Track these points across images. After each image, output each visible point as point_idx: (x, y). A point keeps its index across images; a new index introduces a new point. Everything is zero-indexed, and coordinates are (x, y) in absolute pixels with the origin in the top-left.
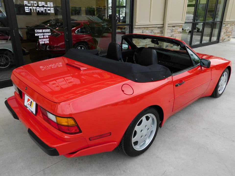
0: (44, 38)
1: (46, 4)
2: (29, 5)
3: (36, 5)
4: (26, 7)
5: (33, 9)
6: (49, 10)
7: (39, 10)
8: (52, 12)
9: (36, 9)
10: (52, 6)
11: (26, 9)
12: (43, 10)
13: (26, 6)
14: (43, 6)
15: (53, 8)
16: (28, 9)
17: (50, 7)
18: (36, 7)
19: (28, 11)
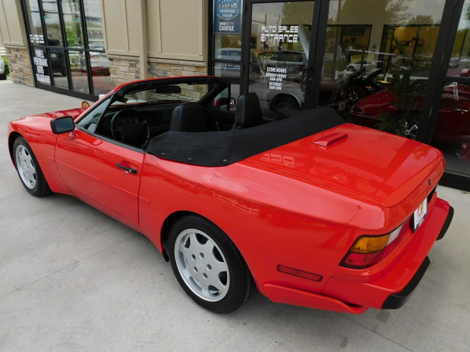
0: (275, 81)
1: (289, 29)
2: (266, 31)
3: (275, 31)
4: (262, 35)
5: (270, 37)
6: (291, 38)
7: (277, 38)
8: (294, 41)
9: (273, 37)
10: (297, 32)
11: (262, 38)
12: (282, 38)
13: (263, 32)
14: (283, 33)
15: (297, 36)
16: (264, 38)
17: (294, 34)
18: (274, 33)
19: (264, 40)
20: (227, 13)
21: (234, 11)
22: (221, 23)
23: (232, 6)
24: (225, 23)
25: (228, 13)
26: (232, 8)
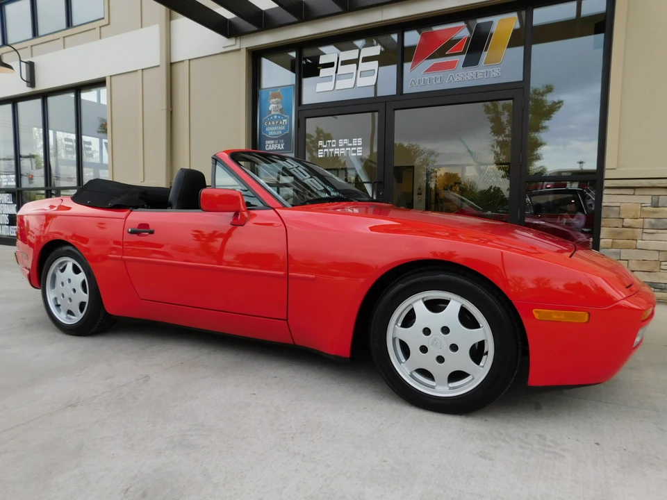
1: (351, 142)
2: (324, 146)
3: (334, 146)
4: (319, 150)
5: (330, 152)
6: (355, 152)
7: (338, 152)
8: (358, 154)
9: (333, 152)
10: (360, 144)
11: (319, 153)
12: (344, 152)
13: (321, 148)
14: (345, 146)
15: (361, 148)
16: (322, 153)
17: (357, 146)
18: (334, 148)
19: (322, 156)
20: (275, 131)
21: (283, 128)
22: (267, 142)
23: (281, 122)
24: (272, 142)
25: (277, 131)
26: (281, 125)
